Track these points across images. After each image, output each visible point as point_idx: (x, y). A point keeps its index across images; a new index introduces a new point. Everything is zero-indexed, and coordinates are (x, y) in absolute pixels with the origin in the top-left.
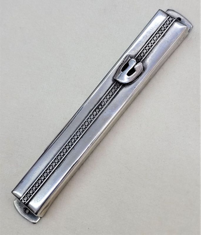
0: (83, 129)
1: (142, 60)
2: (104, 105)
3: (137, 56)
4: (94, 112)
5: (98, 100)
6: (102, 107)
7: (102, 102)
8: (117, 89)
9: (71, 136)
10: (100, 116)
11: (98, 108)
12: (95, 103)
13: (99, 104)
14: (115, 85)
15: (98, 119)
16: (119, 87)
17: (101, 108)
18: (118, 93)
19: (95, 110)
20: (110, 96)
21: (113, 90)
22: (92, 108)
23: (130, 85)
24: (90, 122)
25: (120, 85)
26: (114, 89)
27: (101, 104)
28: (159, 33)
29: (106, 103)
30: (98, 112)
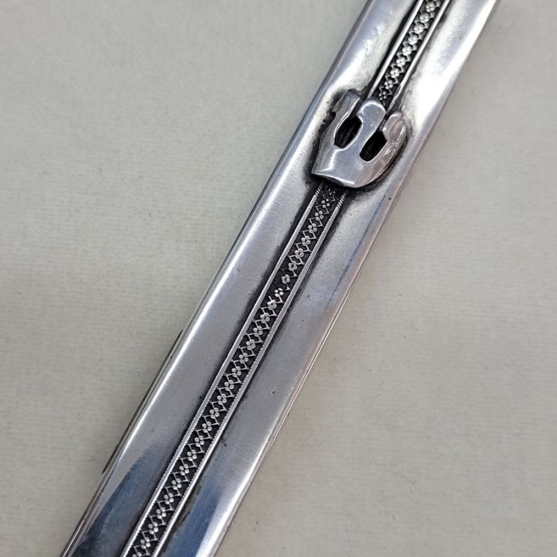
0: (242, 366)
1: (393, 102)
2: (298, 272)
3: (372, 90)
4: (266, 299)
5: (271, 254)
6: (294, 280)
7: (287, 260)
8: (331, 209)
9: (202, 398)
10: (292, 313)
11: (277, 283)
12: (265, 266)
13: (280, 270)
14: (320, 198)
15: (288, 325)
16: (337, 202)
17: (289, 284)
18: (336, 223)
19: (270, 293)
20: (311, 235)
21: (319, 216)
22: (255, 286)
23: (369, 190)
24: (264, 338)
25: (338, 196)
26: (321, 212)
27: (284, 270)
28: (425, 11)
29: (302, 263)
30: (284, 298)
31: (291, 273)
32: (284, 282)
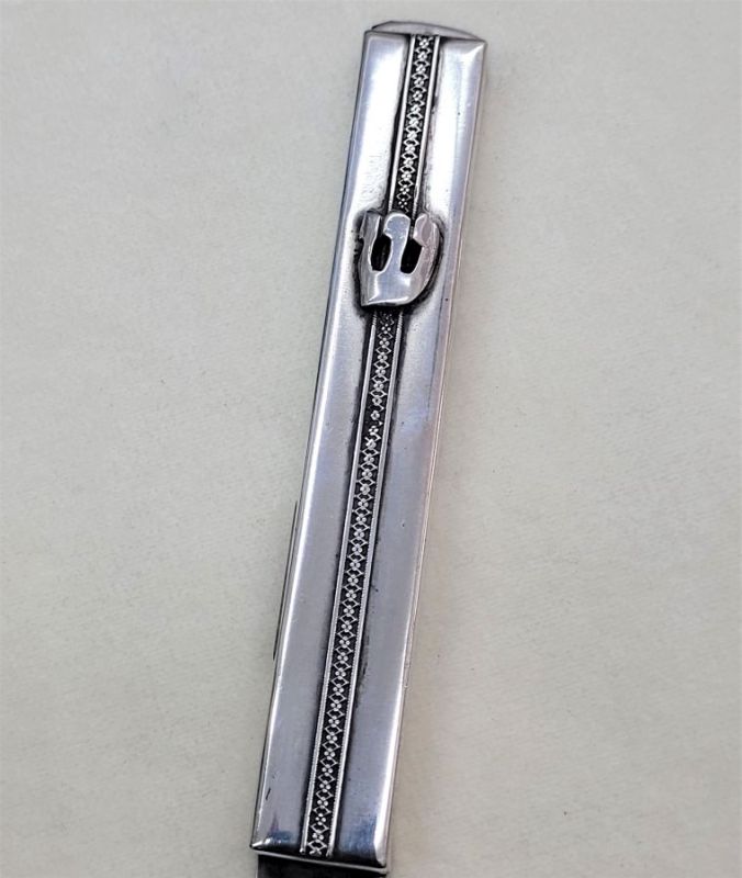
0: (365, 512)
1: (415, 204)
2: (384, 404)
3: (391, 202)
4: (363, 441)
5: (352, 397)
6: (383, 413)
7: (370, 397)
8: (393, 332)
9: (338, 556)
10: (394, 444)
11: (368, 423)
12: (351, 411)
13: (366, 409)
14: (379, 326)
15: (393, 458)
16: (397, 324)
17: (379, 419)
18: (403, 344)
19: (365, 434)
20: (384, 365)
21: (384, 343)
22: (348, 433)
23: (424, 299)
24: (375, 478)
25: (396, 317)
26: (385, 339)
27: (370, 407)
28: (414, 102)
29: (385, 394)
30: (380, 433)
31: (378, 408)
32: (374, 419)
